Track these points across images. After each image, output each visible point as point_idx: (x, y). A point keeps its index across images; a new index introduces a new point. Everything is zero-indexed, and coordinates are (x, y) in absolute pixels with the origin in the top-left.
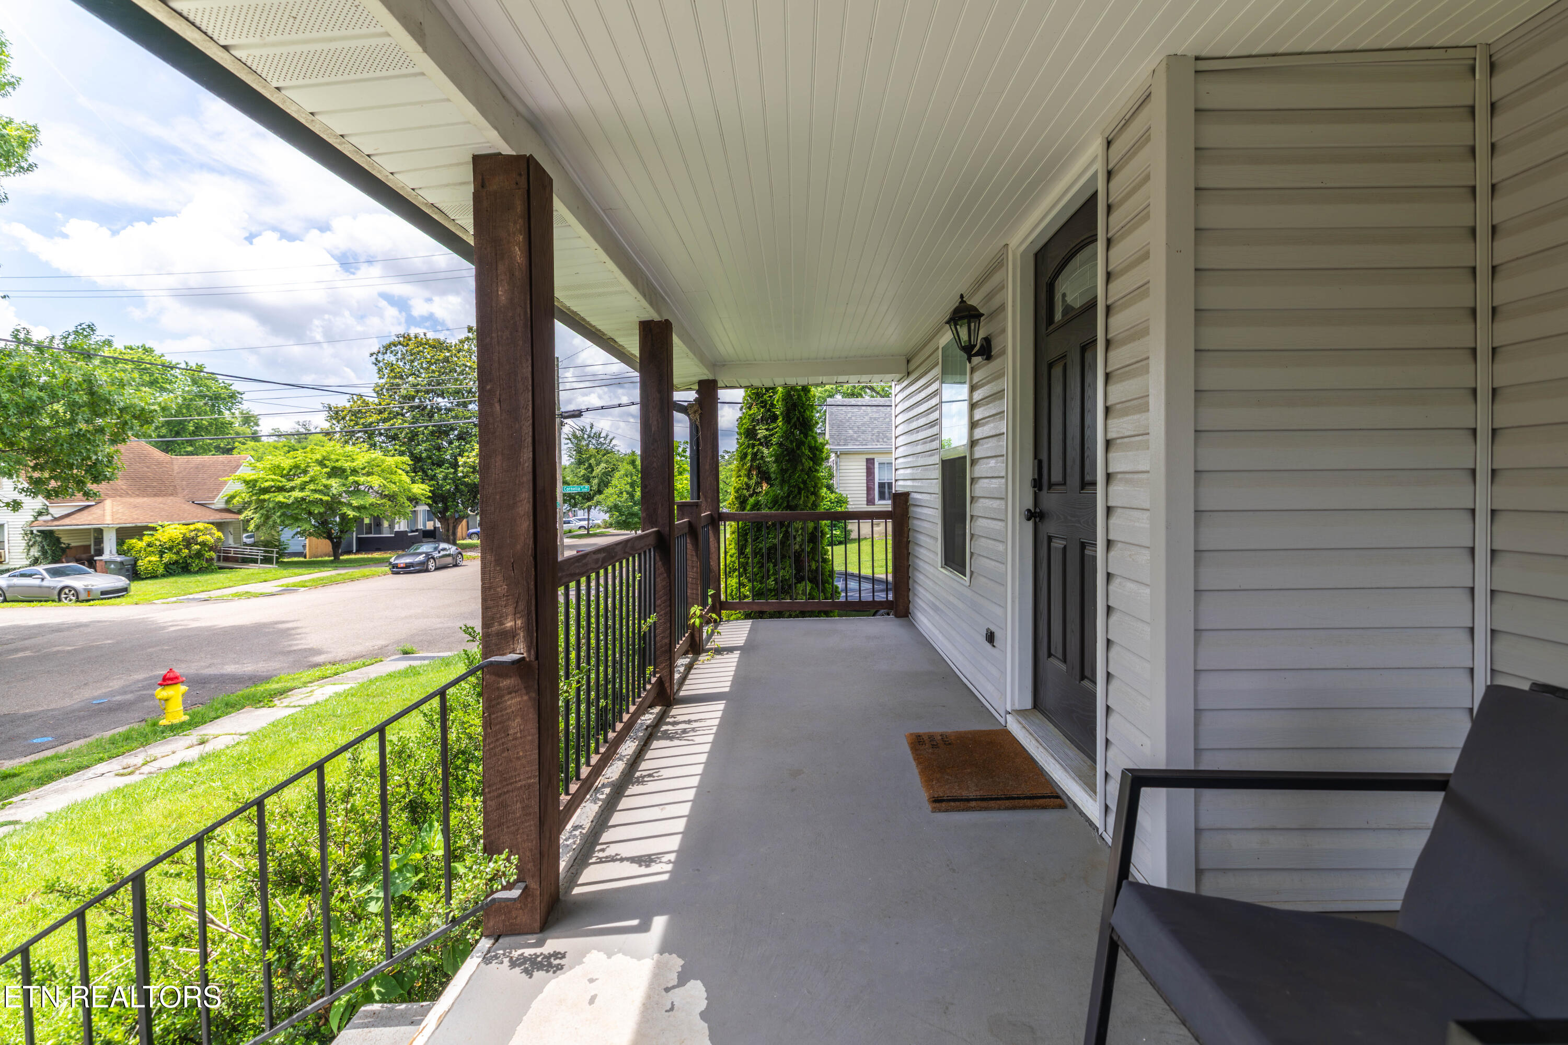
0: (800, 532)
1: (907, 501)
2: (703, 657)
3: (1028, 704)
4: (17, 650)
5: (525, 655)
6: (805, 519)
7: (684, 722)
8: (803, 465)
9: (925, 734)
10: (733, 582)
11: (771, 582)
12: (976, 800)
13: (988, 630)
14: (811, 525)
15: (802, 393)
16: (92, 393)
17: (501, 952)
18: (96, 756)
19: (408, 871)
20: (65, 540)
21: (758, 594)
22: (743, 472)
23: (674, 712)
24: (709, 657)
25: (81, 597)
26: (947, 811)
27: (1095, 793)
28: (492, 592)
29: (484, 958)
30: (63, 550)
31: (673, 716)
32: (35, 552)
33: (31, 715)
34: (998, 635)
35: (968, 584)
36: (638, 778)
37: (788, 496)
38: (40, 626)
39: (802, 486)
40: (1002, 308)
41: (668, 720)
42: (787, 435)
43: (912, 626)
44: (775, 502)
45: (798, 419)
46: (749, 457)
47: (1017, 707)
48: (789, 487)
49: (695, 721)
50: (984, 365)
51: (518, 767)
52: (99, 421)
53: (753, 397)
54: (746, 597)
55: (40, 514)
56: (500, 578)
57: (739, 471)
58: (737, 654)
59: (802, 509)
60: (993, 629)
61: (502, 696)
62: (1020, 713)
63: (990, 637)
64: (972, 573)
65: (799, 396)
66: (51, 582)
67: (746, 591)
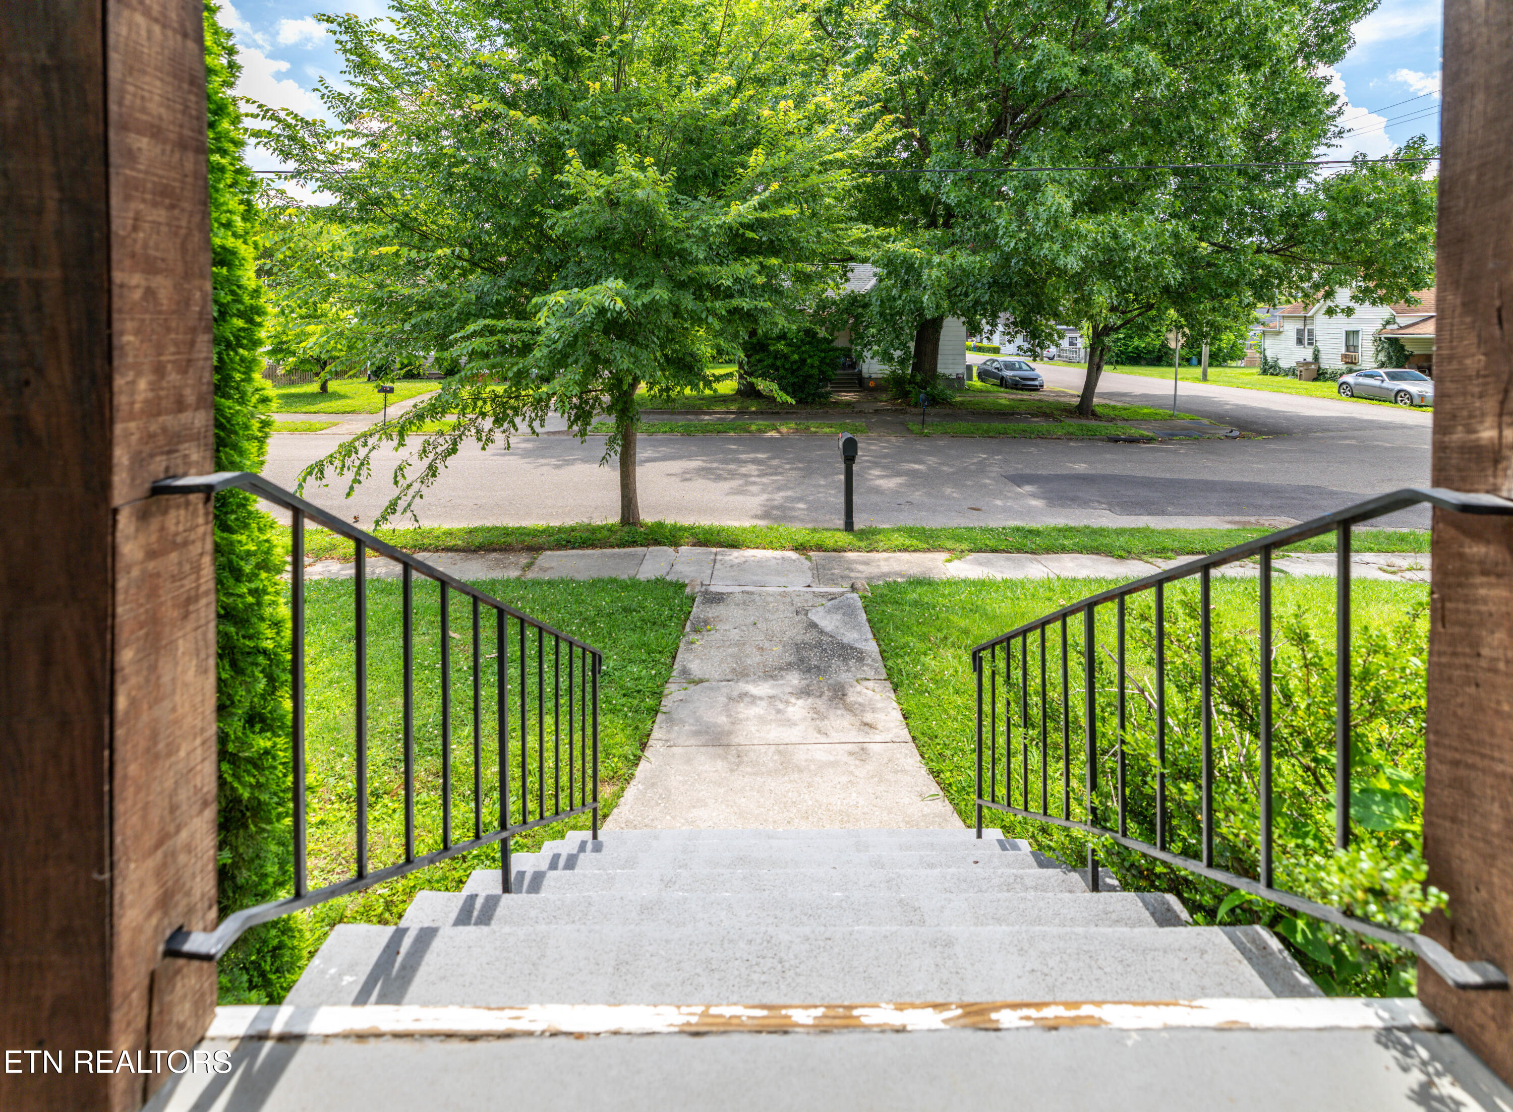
4: (1346, 438)
16: (1415, 202)
17: (1424, 1054)
18: (1367, 545)
19: (1399, 806)
20: (1409, 348)
25: (1416, 402)
28: (1454, 365)
29: (1388, 1030)
30: (1407, 358)
32: (1382, 357)
33: (1336, 493)
38: (1371, 421)
51: (1499, 731)
52: (1421, 229)
55: (1388, 323)
56: (1471, 339)
61: (1468, 574)
66: (1389, 384)
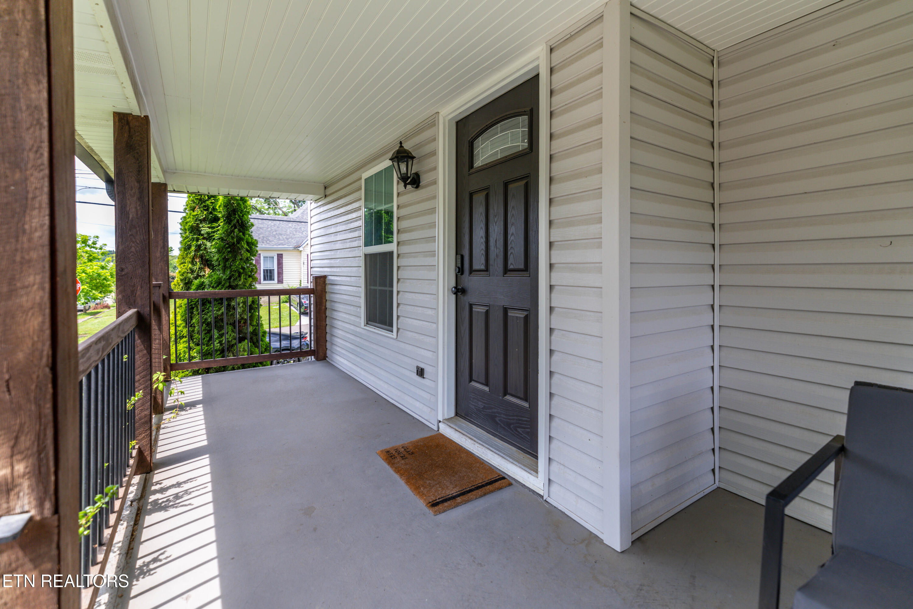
0: (241, 305)
1: (325, 282)
2: (167, 416)
3: (452, 414)
5: (33, 512)
6: (246, 295)
7: (173, 486)
8: (241, 255)
9: (391, 448)
10: (182, 346)
11: (217, 345)
12: (458, 496)
13: (418, 367)
14: (250, 299)
15: (241, 203)
21: (205, 355)
22: (188, 260)
23: (156, 478)
24: (172, 415)
26: (444, 511)
27: (536, 471)
31: (157, 483)
34: (428, 370)
35: (395, 337)
36: (141, 568)
37: (230, 278)
39: (241, 271)
40: (434, 153)
41: (153, 488)
42: (229, 233)
43: (332, 366)
44: (219, 283)
45: (238, 221)
46: (193, 248)
47: (446, 417)
48: (231, 271)
49: (185, 482)
50: (412, 192)
53: (197, 202)
54: (194, 358)
57: (183, 258)
58: (200, 408)
59: (241, 288)
60: (422, 366)
62: (448, 420)
63: (421, 372)
64: (398, 329)
65: (238, 204)
67: (194, 353)
